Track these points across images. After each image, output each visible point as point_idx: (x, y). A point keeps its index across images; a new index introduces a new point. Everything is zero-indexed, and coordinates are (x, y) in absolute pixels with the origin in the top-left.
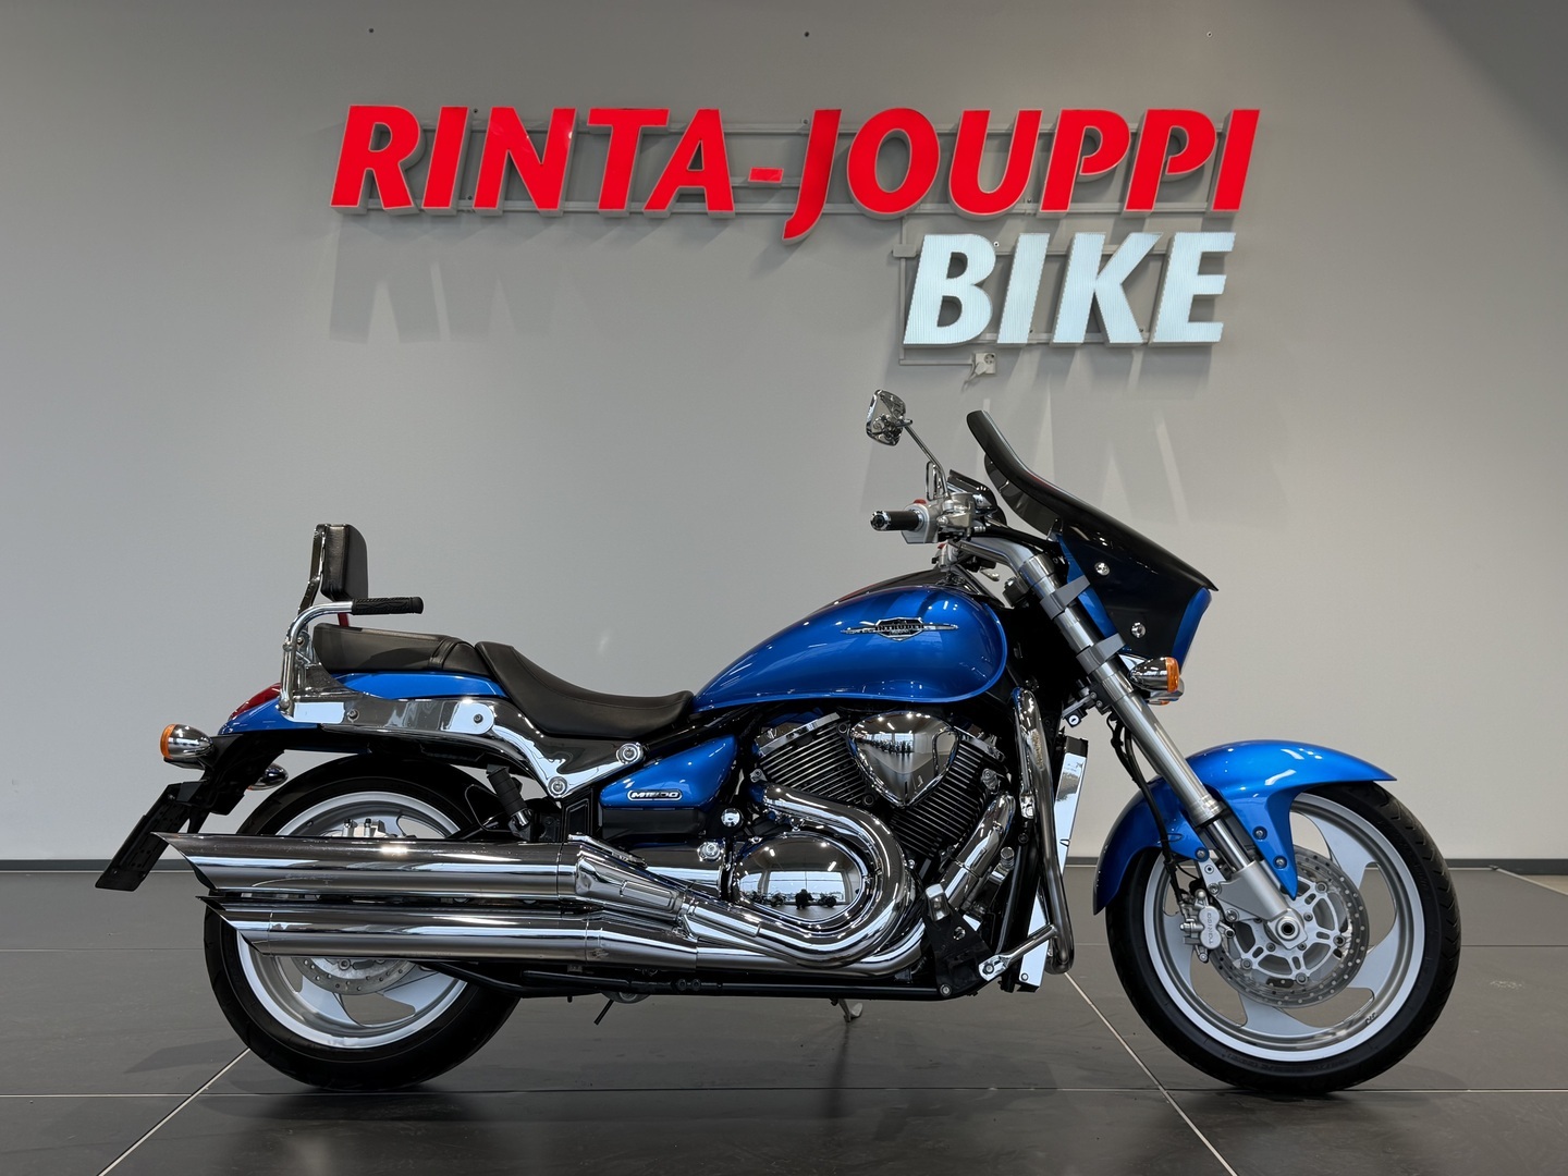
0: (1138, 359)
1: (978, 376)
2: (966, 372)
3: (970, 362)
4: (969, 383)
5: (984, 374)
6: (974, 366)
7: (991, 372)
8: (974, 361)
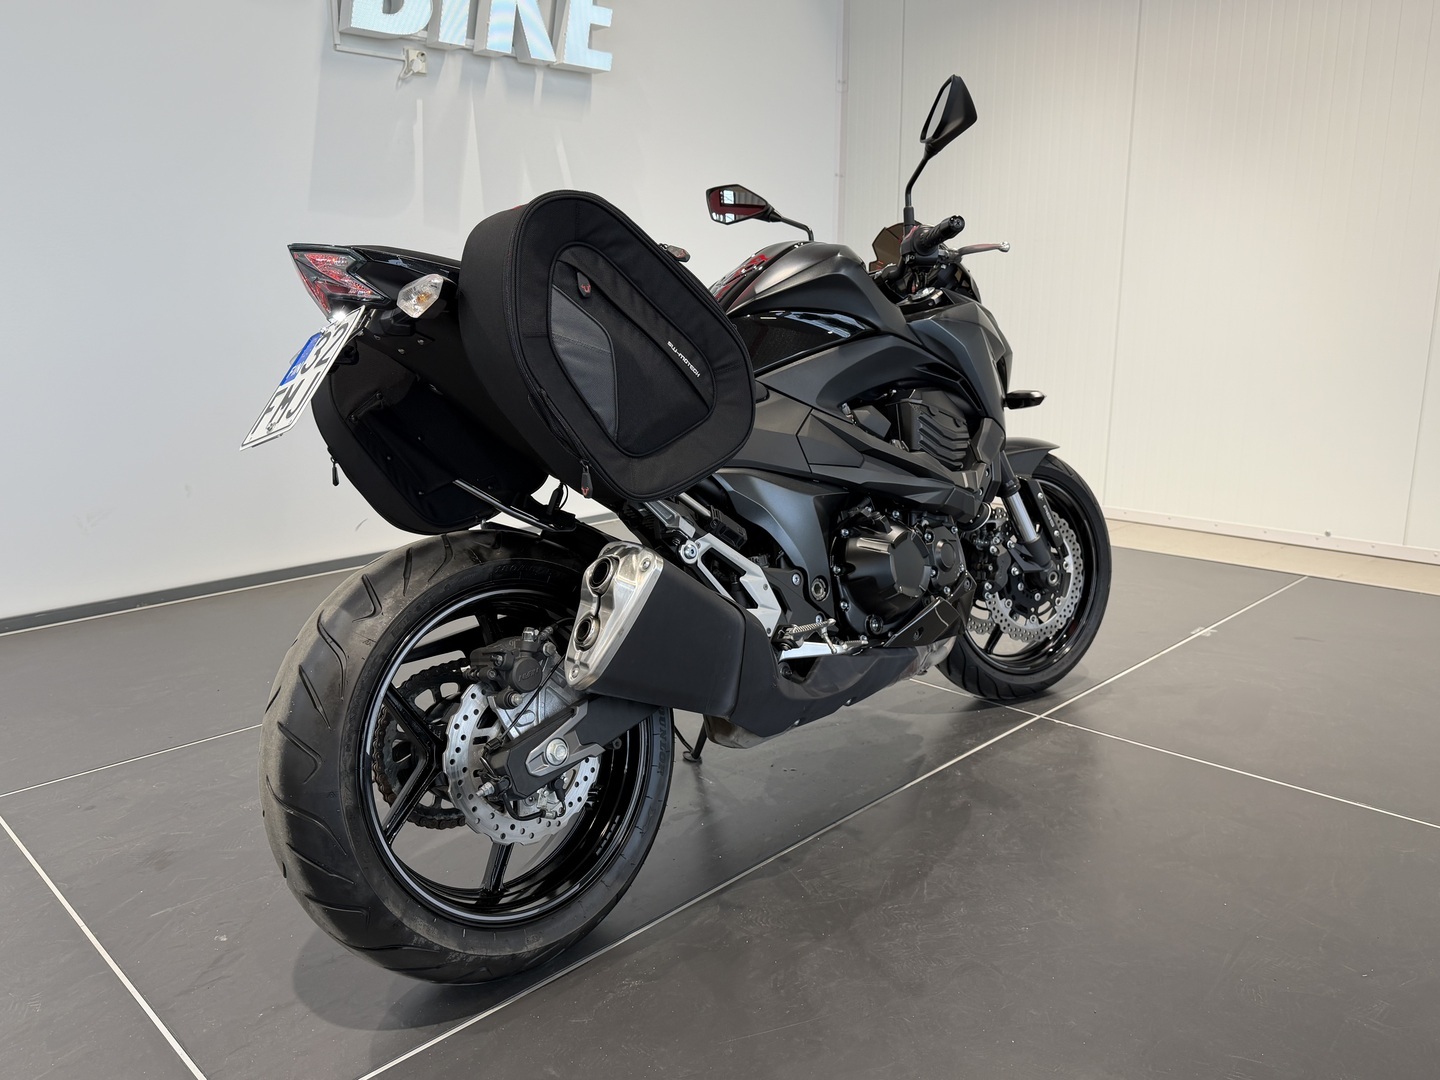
0: (540, 76)
1: (414, 74)
2: (398, 69)
3: (403, 57)
4: (402, 80)
5: (418, 73)
6: (408, 64)
7: (424, 71)
8: (408, 57)
